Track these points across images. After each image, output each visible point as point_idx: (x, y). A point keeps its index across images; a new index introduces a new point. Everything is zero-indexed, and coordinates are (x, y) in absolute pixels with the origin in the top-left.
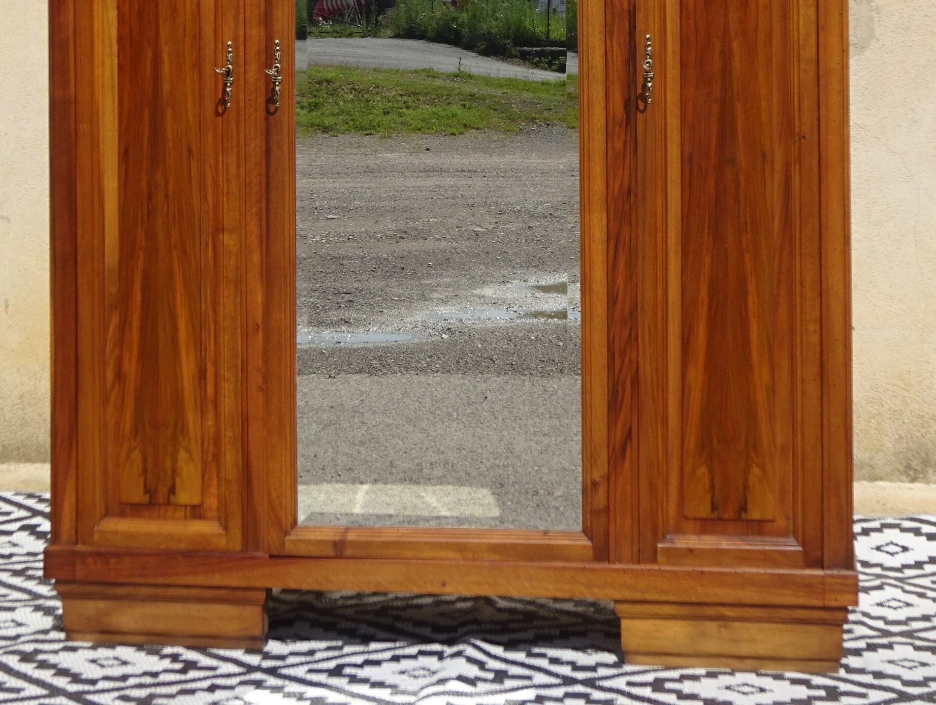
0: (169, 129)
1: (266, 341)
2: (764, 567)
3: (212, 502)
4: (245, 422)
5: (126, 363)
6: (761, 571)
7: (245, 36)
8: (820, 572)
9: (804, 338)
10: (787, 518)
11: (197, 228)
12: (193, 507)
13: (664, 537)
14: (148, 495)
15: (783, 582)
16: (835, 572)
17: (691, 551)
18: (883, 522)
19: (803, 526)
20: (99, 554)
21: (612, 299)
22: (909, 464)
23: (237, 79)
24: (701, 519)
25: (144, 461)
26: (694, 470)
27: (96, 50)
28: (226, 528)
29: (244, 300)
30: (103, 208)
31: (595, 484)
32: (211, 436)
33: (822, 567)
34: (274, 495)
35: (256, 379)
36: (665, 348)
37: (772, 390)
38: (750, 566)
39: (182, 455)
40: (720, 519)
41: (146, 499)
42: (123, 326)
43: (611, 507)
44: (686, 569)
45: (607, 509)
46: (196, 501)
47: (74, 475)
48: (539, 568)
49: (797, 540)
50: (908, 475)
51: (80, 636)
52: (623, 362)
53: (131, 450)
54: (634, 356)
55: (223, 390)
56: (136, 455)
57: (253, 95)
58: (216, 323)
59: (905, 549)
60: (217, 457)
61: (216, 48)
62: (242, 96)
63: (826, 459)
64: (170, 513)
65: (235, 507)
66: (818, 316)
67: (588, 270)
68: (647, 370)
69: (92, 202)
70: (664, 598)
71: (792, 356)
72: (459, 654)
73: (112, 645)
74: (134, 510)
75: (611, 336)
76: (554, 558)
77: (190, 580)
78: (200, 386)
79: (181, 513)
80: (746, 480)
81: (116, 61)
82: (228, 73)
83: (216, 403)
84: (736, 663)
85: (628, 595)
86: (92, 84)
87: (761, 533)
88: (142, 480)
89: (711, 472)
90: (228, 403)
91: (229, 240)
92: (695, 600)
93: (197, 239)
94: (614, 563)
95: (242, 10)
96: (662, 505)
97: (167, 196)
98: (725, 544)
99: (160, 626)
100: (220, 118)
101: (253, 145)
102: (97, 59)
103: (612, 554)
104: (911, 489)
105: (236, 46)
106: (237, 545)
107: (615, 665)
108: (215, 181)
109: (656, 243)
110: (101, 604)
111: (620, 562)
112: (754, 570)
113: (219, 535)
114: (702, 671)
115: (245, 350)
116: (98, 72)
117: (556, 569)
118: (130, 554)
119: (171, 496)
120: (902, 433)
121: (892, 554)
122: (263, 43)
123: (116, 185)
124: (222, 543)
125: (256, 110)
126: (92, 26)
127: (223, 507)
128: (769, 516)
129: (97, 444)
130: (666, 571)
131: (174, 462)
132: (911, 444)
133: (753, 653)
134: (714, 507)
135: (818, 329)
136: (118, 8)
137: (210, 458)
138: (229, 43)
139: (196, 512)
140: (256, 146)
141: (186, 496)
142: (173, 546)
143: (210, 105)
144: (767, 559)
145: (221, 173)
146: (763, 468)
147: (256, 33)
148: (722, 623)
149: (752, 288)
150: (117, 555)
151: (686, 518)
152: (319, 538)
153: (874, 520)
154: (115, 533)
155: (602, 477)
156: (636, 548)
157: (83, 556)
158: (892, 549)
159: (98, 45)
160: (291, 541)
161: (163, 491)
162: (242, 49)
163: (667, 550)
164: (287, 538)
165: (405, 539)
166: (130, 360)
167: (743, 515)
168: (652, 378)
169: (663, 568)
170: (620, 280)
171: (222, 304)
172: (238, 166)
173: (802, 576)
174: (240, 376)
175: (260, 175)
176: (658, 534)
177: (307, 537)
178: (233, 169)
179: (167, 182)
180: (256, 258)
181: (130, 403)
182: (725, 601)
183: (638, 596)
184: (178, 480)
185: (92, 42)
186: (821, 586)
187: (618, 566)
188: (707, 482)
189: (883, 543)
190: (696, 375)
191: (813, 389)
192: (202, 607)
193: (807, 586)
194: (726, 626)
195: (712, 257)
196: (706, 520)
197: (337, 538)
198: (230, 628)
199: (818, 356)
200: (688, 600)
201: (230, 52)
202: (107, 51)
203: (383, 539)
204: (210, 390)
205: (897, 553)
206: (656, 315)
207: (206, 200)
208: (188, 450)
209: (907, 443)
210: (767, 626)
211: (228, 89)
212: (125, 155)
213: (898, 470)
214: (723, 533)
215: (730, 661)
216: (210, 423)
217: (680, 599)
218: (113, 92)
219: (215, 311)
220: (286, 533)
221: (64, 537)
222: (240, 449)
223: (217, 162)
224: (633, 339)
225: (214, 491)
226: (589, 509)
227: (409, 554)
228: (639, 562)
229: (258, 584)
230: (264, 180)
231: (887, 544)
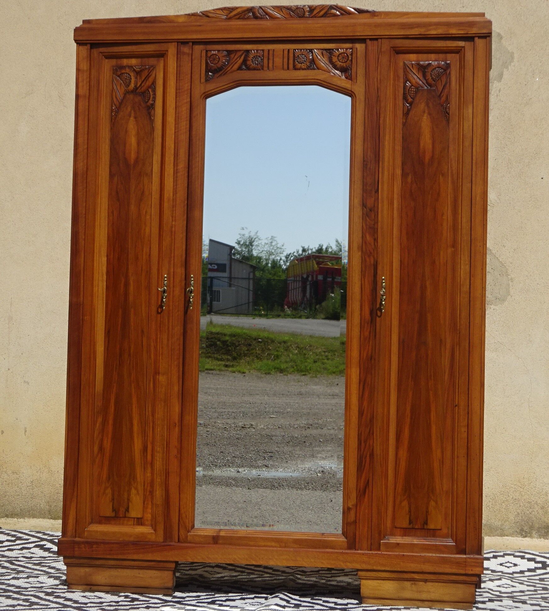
0: (132, 320)
1: (181, 432)
2: (435, 553)
3: (148, 516)
4: (167, 474)
5: (105, 442)
6: (434, 555)
7: (174, 272)
8: (465, 556)
9: (459, 435)
10: (448, 528)
11: (145, 372)
12: (138, 518)
13: (384, 537)
14: (114, 512)
15: (444, 561)
16: (472, 556)
17: (398, 544)
19: (456, 532)
20: (87, 543)
21: (361, 413)
23: (169, 294)
24: (404, 528)
25: (113, 495)
26: (401, 502)
27: (95, 278)
28: (155, 530)
29: (169, 410)
30: (96, 360)
31: (349, 509)
32: (149, 482)
33: (466, 554)
34: (182, 511)
35: (174, 452)
36: (388, 440)
37: (442, 462)
38: (428, 553)
39: (133, 491)
40: (413, 528)
41: (113, 514)
42: (105, 422)
43: (358, 521)
44: (395, 553)
45: (355, 522)
46: (139, 516)
47: (76, 501)
48: (319, 552)
49: (453, 539)
51: (75, 586)
52: (365, 446)
53: (106, 488)
54: (371, 443)
55: (156, 458)
56: (109, 491)
57: (177, 303)
58: (153, 422)
60: (151, 492)
61: (158, 278)
62: (171, 304)
63: (468, 497)
64: (125, 522)
65: (160, 519)
66: (466, 424)
67: (348, 397)
68: (378, 450)
69: (90, 358)
70: (383, 569)
71: (453, 445)
72: (277, 597)
73: (93, 591)
74: (107, 520)
75: (360, 432)
76: (327, 548)
77: (135, 557)
78: (144, 454)
79: (131, 522)
80: (427, 508)
81: (105, 283)
82: (164, 291)
83: (152, 464)
84: (419, 603)
85: (365, 567)
86: (92, 296)
87: (434, 536)
88: (111, 504)
89: (409, 504)
90: (158, 464)
91: (162, 379)
92: (399, 569)
93: (145, 378)
94: (358, 550)
95: (172, 259)
96: (384, 521)
97: (129, 355)
98: (416, 541)
99: (118, 581)
100: (159, 315)
101: (176, 329)
102: (95, 283)
103: (357, 545)
105: (169, 278)
106: (161, 539)
107: (357, 604)
108: (155, 348)
109: (384, 385)
110: (87, 570)
111: (361, 550)
112: (430, 555)
113: (152, 533)
114: (403, 607)
115: (168, 436)
116: (95, 289)
117: (328, 553)
118: (104, 543)
119: (127, 512)
122: (184, 277)
123: (103, 348)
124: (153, 538)
125: (178, 311)
126: (93, 265)
127: (154, 518)
128: (439, 527)
129: (88, 485)
130: (385, 554)
131: (129, 495)
133: (429, 599)
134: (410, 522)
135: (466, 430)
136: (107, 256)
137: (148, 493)
138: (165, 276)
139: (140, 522)
140: (178, 329)
141: (135, 513)
142: (127, 539)
143: (154, 308)
144: (437, 549)
145: (159, 344)
146: (436, 502)
147: (180, 271)
148: (413, 582)
149: (433, 409)
150: (96, 543)
151: (396, 528)
152: (204, 535)
154: (97, 532)
155: (353, 505)
156: (369, 543)
157: (79, 543)
159: (96, 276)
160: (191, 536)
161: (122, 510)
162: (172, 279)
163: (385, 544)
164: (189, 534)
165: (250, 536)
166: (107, 441)
167: (425, 527)
168: (380, 455)
169: (383, 553)
170: (365, 404)
171: (157, 412)
172: (168, 340)
173: (455, 558)
174: (165, 450)
175: (180, 344)
176: (382, 535)
177: (199, 534)
178: (165, 341)
179: (130, 348)
180: (176, 388)
181: (106, 463)
182: (415, 570)
183: (369, 567)
184: (130, 504)
185: (93, 273)
186: (464, 564)
187: (359, 552)
188: (407, 509)
190: (403, 454)
191: (463, 461)
192: (141, 571)
193: (458, 563)
194: (415, 584)
195: (413, 392)
196: (406, 528)
197: (215, 535)
198: (156, 583)
199: (466, 444)
200: (396, 570)
201: (165, 280)
202: (100, 278)
204: (149, 457)
206: (383, 422)
207: (150, 357)
208: (136, 489)
210: (437, 584)
211: (164, 300)
212: (108, 333)
214: (415, 535)
215: (417, 602)
216: (149, 475)
217: (392, 569)
218: (103, 300)
219: (153, 415)
220: (188, 532)
221: (69, 534)
222: (164, 489)
223: (157, 338)
224: (371, 433)
225: (149, 510)
226: (346, 522)
227: (252, 543)
228: (371, 550)
229: (171, 559)
230: (182, 348)
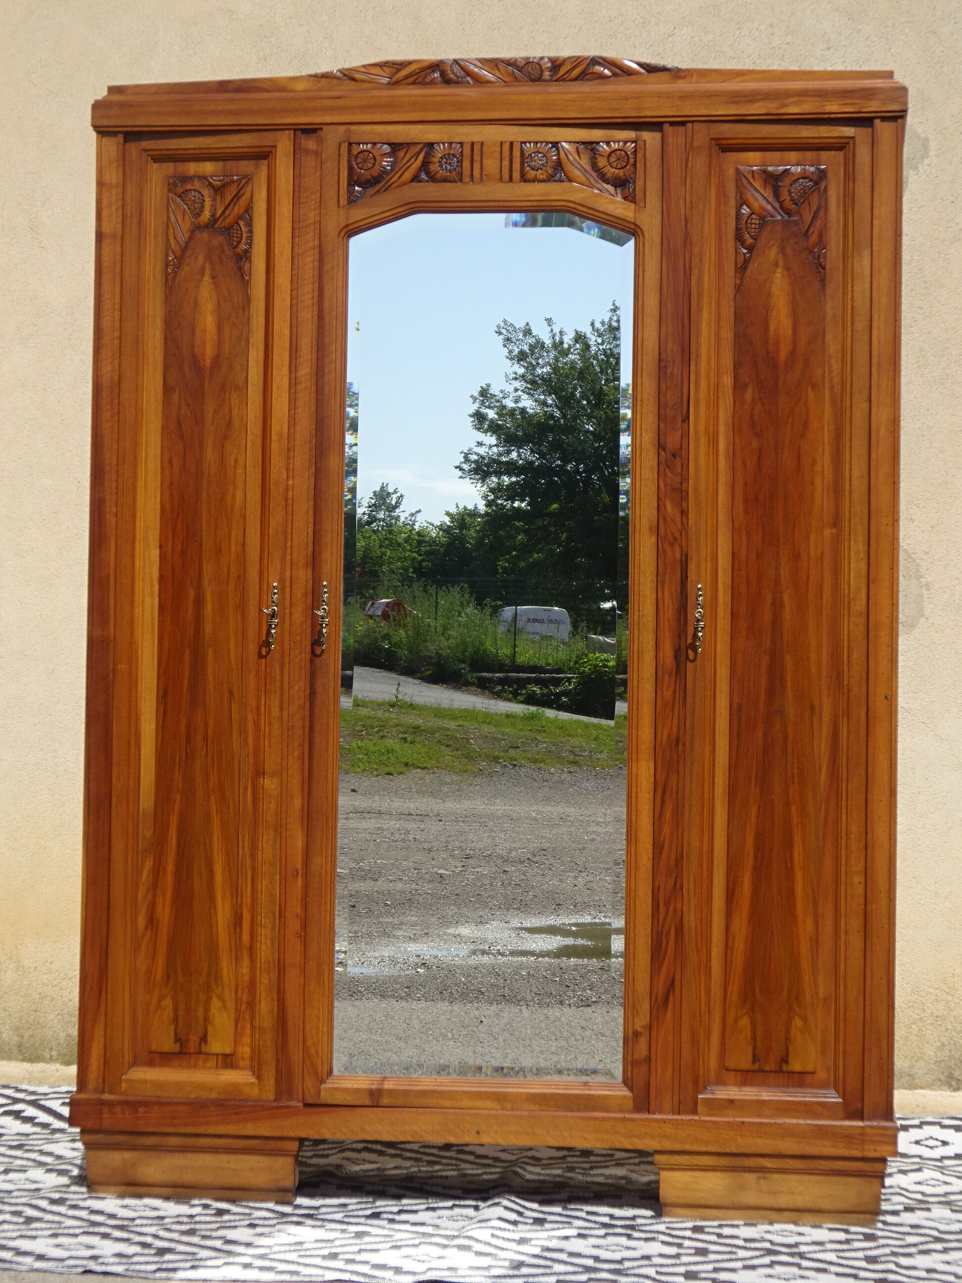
0: (210, 670)
1: (306, 886)
2: (804, 1118)
3: (245, 1051)
4: (281, 969)
5: (159, 908)
6: (802, 1122)
7: (291, 578)
8: (861, 1124)
9: (849, 889)
10: (828, 1070)
11: (236, 771)
12: (225, 1056)
13: (705, 1088)
14: (178, 1044)
15: (822, 1133)
16: (875, 1124)
17: (732, 1101)
18: (922, 1120)
19: (844, 1077)
20: (127, 1103)
21: (658, 848)
22: (951, 1073)
23: (283, 621)
24: (742, 1071)
25: (176, 1010)
26: (736, 1021)
27: (137, 589)
28: (259, 1078)
29: (284, 845)
30: (139, 750)
31: (636, 1034)
32: (245, 984)
33: (862, 1119)
34: (310, 1042)
35: (294, 925)
36: (710, 898)
37: (816, 942)
38: (790, 1117)
39: (216, 1003)
40: (761, 1071)
41: (176, 1048)
42: (158, 870)
43: (653, 1057)
44: (727, 1119)
45: (649, 1059)
46: (228, 1051)
47: (103, 1021)
48: (578, 1117)
49: (837, 1091)
50: (950, 1086)
51: (104, 1188)
52: (668, 910)
53: (162, 998)
54: (679, 907)
55: (259, 938)
56: (168, 1003)
57: (298, 638)
58: (254, 869)
59: (945, 1143)
60: (251, 1005)
61: (260, 589)
62: (287, 638)
63: (868, 1010)
64: (201, 1062)
65: (269, 1056)
66: (863, 868)
67: (634, 818)
68: (691, 920)
69: (129, 744)
70: (703, 1149)
71: (837, 908)
72: (497, 1204)
73: (140, 1196)
74: (164, 1059)
75: (657, 885)
76: (594, 1109)
77: (221, 1130)
78: (235, 933)
79: (211, 1063)
80: (788, 1032)
81: (157, 600)
82: (273, 615)
83: (252, 950)
84: (774, 1215)
85: (668, 1145)
86: (132, 624)
87: (802, 1084)
88: (172, 1028)
89: (753, 1023)
90: (265, 950)
91: (270, 784)
92: (734, 1150)
93: (237, 783)
94: (654, 1113)
95: (289, 551)
96: (703, 1057)
97: (206, 739)
98: (766, 1095)
99: (189, 1177)
100: (263, 660)
101: (296, 688)
102: (138, 598)
103: (652, 1103)
104: (953, 1097)
105: (282, 589)
106: (270, 1095)
107: (652, 1217)
108: (257, 724)
109: (703, 793)
110: (127, 1155)
111: (660, 1112)
112: (795, 1121)
113: (252, 1084)
114: (742, 1223)
115: (283, 896)
116: (138, 611)
117: (596, 1119)
118: (161, 1103)
119: (203, 1044)
120: (944, 1040)
121: (931, 1148)
122: (310, 585)
123: (153, 726)
124: (255, 1092)
125: (300, 653)
126: (133, 565)
127: (256, 1054)
128: (810, 1068)
129: (127, 990)
130: (706, 1121)
131: (207, 1010)
132: (954, 1051)
133: (792, 1206)
134: (755, 1059)
135: (863, 881)
136: (161, 547)
137: (244, 1007)
138: (275, 584)
139: (228, 1061)
140: (299, 688)
141: (216, 1046)
142: (203, 1095)
143: (252, 648)
144: (808, 1110)
145: (263, 717)
146: (805, 1019)
147: (303, 575)
148: (761, 1175)
149: (797, 839)
150: (145, 1104)
151: (727, 1069)
152: (355, 1086)
153: (913, 1119)
154: (145, 1082)
155: (643, 1027)
156: (676, 1099)
157: (111, 1104)
158: (931, 1143)
159: (139, 585)
160: (327, 1090)
161: (194, 1039)
162: (288, 590)
163: (706, 1100)
164: (323, 1086)
165: (443, 1088)
166: (164, 905)
167: (785, 1068)
168: (696, 928)
169: (703, 1118)
170: (666, 830)
171: (260, 849)
172: (281, 709)
173: (841, 1127)
174: (277, 922)
175: (303, 718)
176: (699, 1085)
177: (343, 1086)
178: (275, 712)
179: (206, 724)
180: (297, 802)
181: (162, 949)
182: (765, 1151)
183: (677, 1147)
184: (210, 1029)
185: (133, 580)
186: (861, 1137)
187: (657, 1116)
188: (749, 1034)
189: (923, 1138)
190: (740, 926)
191: (856, 941)
192: (233, 1158)
193: (848, 1137)
194: (764, 1178)
195: (759, 808)
196: (747, 1071)
197: (374, 1087)
198: (261, 1180)
199: (862, 907)
200: (728, 1150)
201: (275, 594)
202: (147, 591)
203: (421, 1088)
204: (246, 937)
205: (937, 1147)
206: (701, 865)
207: (247, 744)
208: (221, 998)
209: (950, 1051)
210: (806, 1177)
211: (273, 631)
212: (164, 696)
213: (940, 1080)
214: (763, 1084)
215: (768, 1213)
216: (245, 970)
217: (720, 1150)
218: (153, 632)
219: (253, 856)
220: (322, 1082)
221: (91, 1085)
222: (276, 997)
223: (258, 706)
224: (678, 887)
225: (247, 1040)
226: (630, 1059)
227: (447, 1103)
228: (679, 1113)
229: (292, 1134)
230: (307, 724)
231: (926, 1139)
